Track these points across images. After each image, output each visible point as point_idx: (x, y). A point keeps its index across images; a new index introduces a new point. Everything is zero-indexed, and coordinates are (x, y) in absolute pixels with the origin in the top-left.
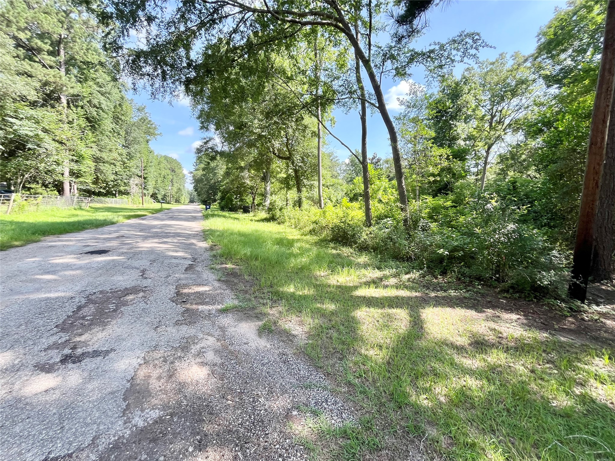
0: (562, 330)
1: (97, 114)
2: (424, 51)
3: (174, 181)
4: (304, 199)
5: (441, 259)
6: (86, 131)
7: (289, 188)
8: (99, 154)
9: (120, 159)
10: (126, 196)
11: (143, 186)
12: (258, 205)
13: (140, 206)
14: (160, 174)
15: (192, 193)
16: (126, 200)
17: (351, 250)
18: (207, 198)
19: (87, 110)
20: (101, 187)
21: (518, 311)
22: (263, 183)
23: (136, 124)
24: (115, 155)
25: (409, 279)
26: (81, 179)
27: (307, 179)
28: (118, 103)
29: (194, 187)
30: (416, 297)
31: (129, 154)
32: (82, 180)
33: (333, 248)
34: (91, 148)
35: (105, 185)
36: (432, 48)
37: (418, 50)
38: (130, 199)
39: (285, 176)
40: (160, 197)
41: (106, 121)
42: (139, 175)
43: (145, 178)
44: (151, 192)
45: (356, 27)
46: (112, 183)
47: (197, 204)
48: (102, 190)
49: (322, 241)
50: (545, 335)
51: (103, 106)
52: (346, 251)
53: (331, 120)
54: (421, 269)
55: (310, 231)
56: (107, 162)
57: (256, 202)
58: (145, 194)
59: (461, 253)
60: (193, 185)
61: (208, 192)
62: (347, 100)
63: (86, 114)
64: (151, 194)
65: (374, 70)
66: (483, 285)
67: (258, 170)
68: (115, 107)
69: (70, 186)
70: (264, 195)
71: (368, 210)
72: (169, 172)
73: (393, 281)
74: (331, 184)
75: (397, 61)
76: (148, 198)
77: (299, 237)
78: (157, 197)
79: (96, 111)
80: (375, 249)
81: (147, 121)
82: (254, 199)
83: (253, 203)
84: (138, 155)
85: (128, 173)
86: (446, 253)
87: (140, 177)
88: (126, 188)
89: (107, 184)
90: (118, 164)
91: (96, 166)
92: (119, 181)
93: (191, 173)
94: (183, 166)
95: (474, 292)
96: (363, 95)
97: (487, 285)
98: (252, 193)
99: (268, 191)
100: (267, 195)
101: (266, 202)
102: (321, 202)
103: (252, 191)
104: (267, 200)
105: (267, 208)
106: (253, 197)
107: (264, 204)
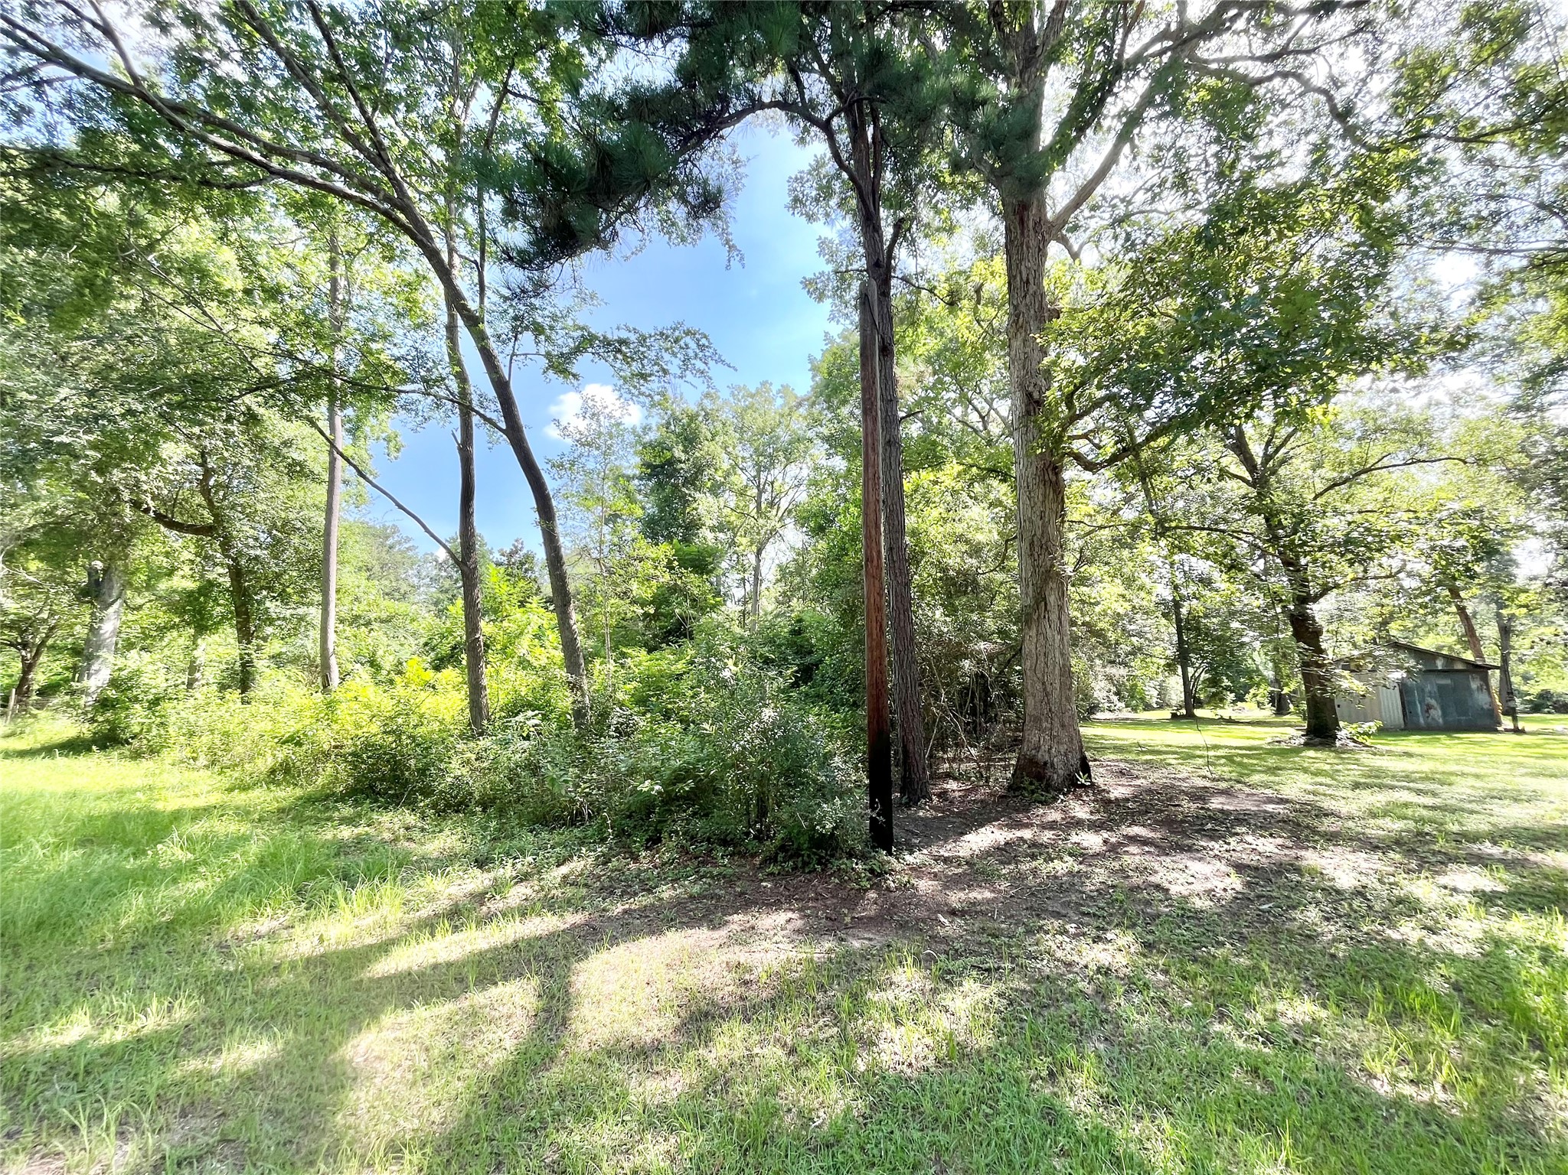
0: (860, 923)
2: (610, 337)
4: (261, 664)
5: (647, 806)
7: (202, 625)
12: (47, 691)
17: (411, 819)
21: (790, 903)
22: (86, 609)
25: (565, 877)
27: (283, 597)
30: (574, 927)
33: (344, 821)
36: (624, 335)
37: (597, 330)
39: (191, 585)
45: (449, 237)
49: (310, 800)
50: (827, 945)
52: (391, 822)
53: (388, 440)
54: (603, 840)
55: (273, 772)
57: (39, 678)
59: (689, 785)
62: (415, 396)
65: (493, 345)
66: (732, 855)
67: (55, 560)
70: (83, 654)
71: (476, 689)
73: (517, 894)
74: (384, 615)
75: (548, 339)
77: (215, 799)
80: (485, 804)
82: (28, 668)
83: (24, 680)
86: (657, 787)
95: (712, 877)
96: (464, 393)
97: (739, 853)
98: (20, 645)
99: (107, 635)
100: (97, 651)
101: (89, 678)
102: (330, 672)
103: (23, 638)
104: (98, 671)
105: (93, 699)
106: (24, 661)
107: (78, 685)
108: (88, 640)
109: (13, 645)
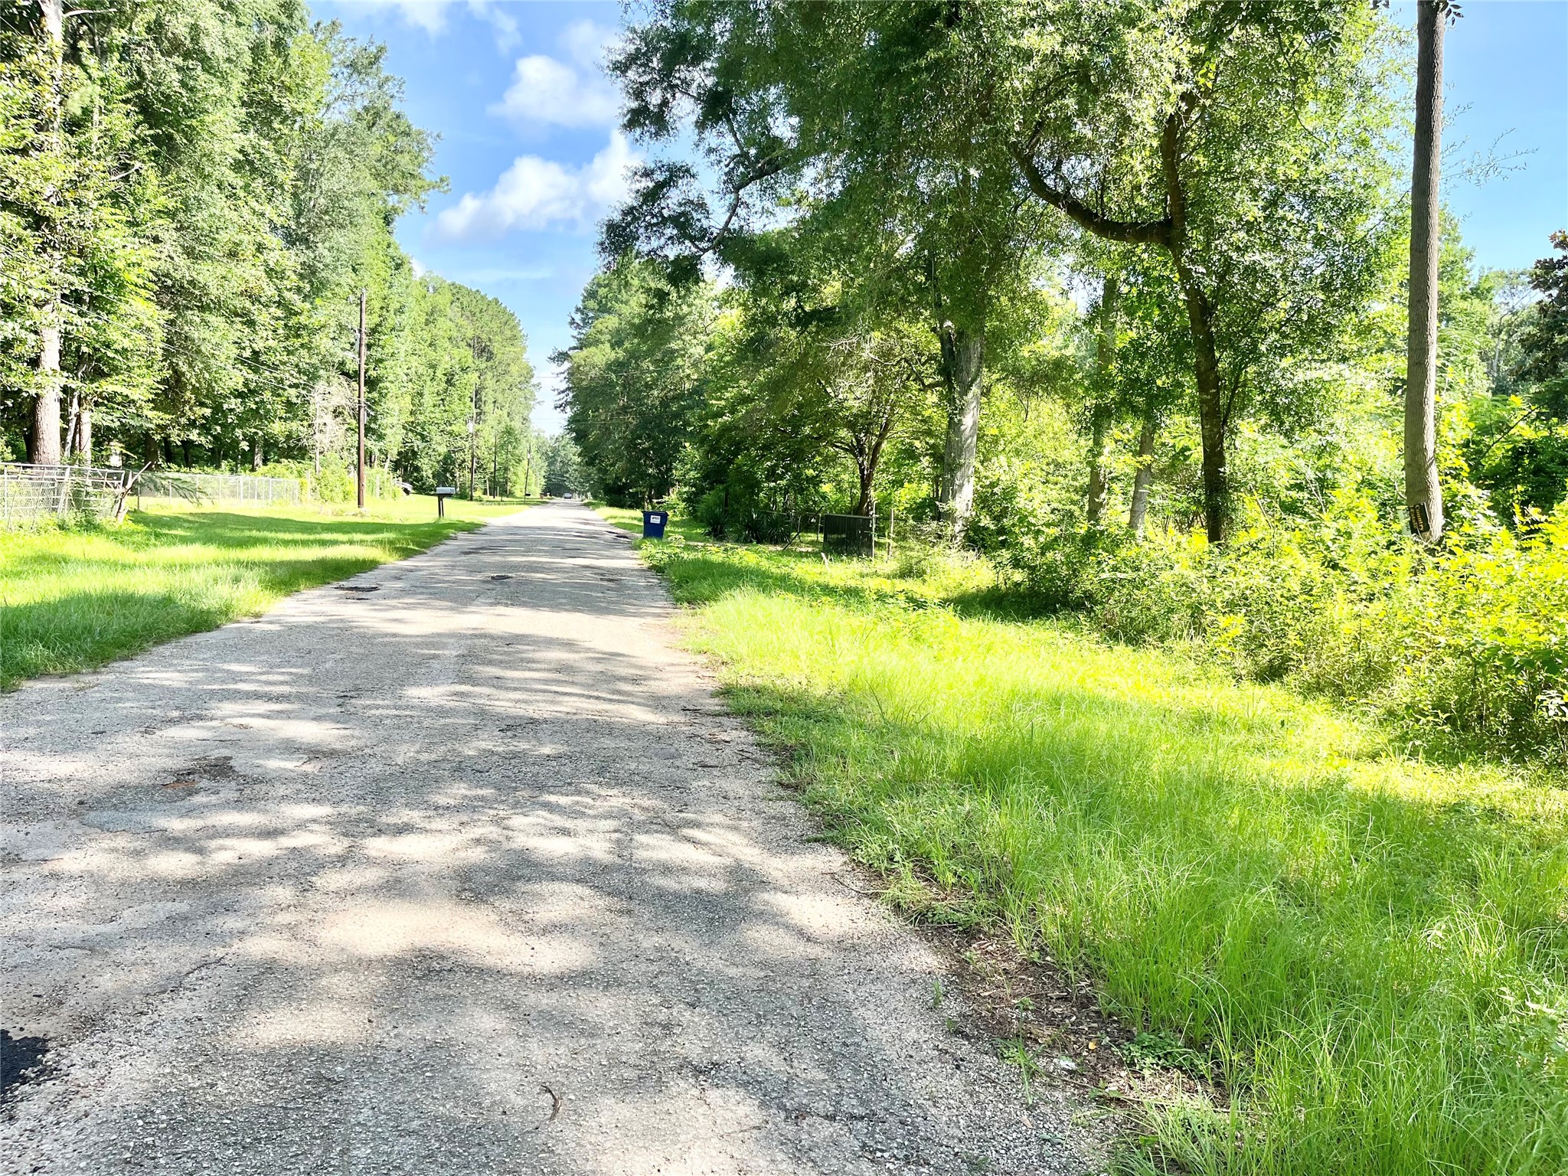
1: (183, 84)
3: (488, 396)
6: (138, 165)
8: (183, 269)
9: (270, 291)
10: (292, 464)
11: (364, 419)
13: (349, 512)
14: (433, 367)
15: (555, 451)
16: (292, 480)
18: (629, 472)
19: (145, 67)
20: (193, 424)
23: (342, 136)
24: (249, 273)
26: (107, 386)
28: (270, 33)
29: (573, 420)
31: (309, 272)
32: (111, 388)
34: (156, 240)
35: (208, 412)
38: (309, 480)
40: (427, 467)
41: (220, 115)
42: (351, 367)
43: (372, 384)
44: (394, 442)
46: (233, 403)
47: (577, 499)
48: (194, 435)
51: (207, 44)
56: (218, 306)
58: (369, 454)
60: (570, 412)
61: (631, 445)
63: (139, 85)
64: (393, 455)
68: (257, 50)
69: (64, 418)
70: (945, 461)
72: (467, 355)
76: (380, 475)
78: (417, 469)
79: (179, 69)
81: (387, 117)
82: (866, 481)
84: (347, 278)
85: (305, 358)
87: (351, 376)
88: (294, 425)
89: (217, 408)
90: (262, 317)
91: (172, 323)
92: (267, 395)
93: (563, 357)
94: (524, 328)
98: (857, 450)
99: (967, 433)
100: (960, 456)
101: (954, 497)
102: (1428, 499)
103: (858, 441)
104: (961, 486)
105: (958, 527)
106: (862, 471)
107: (943, 507)
108: (949, 441)
109: (850, 450)
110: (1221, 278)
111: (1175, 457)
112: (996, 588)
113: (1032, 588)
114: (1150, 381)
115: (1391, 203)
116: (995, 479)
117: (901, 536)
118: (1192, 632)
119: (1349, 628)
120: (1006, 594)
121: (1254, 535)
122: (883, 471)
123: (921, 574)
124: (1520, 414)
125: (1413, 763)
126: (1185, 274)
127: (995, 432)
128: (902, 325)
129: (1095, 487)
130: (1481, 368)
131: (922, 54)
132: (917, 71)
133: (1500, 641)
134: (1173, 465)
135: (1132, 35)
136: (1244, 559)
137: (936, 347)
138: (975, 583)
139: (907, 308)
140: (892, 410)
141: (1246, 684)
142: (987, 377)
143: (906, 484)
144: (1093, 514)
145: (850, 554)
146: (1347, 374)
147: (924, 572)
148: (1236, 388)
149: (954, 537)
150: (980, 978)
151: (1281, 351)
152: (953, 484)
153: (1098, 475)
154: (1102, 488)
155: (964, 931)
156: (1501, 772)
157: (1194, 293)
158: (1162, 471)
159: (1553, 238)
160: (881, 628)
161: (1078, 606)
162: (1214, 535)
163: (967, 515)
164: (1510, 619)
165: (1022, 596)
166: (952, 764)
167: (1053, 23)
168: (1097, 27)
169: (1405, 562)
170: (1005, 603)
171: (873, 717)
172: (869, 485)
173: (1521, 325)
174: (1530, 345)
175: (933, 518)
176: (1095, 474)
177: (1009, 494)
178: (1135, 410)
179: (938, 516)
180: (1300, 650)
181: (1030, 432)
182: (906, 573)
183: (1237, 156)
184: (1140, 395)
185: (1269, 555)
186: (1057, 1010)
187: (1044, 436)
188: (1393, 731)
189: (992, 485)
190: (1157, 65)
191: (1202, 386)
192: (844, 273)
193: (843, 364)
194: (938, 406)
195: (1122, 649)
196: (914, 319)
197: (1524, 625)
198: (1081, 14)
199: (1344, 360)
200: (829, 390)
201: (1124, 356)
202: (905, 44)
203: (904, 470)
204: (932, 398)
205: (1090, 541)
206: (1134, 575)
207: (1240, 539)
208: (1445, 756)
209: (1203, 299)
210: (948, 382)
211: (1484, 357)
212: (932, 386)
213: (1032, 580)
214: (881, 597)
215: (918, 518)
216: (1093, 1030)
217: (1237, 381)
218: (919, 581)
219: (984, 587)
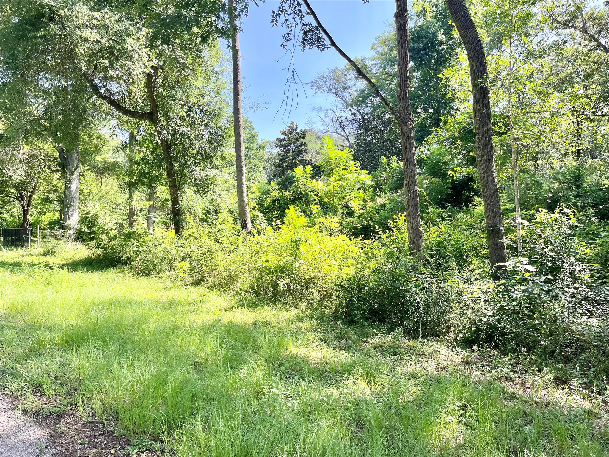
82: (25, 213)
98: (20, 198)
99: (74, 192)
100: (71, 201)
101: (69, 219)
102: (246, 217)
103: (21, 194)
104: (72, 214)
105: (72, 232)
106: (23, 208)
107: (64, 223)
108: (65, 195)
109: (17, 198)
110: (173, 136)
111: (163, 202)
112: (90, 258)
113: (105, 256)
114: (149, 173)
115: (228, 115)
116: (88, 211)
117: (44, 237)
118: (170, 269)
119: (223, 263)
120: (93, 260)
121: (191, 231)
122: (35, 207)
123: (53, 253)
124: (273, 188)
125: (243, 309)
126: (160, 133)
127: (89, 191)
128: (40, 144)
129: (131, 214)
130: (264, 172)
131: (37, 30)
132: (35, 37)
133: (267, 264)
134: (163, 205)
135: (129, 40)
136: (187, 240)
137: (57, 154)
138: (80, 256)
139: (42, 137)
140: (37, 181)
141: (189, 287)
142: (81, 168)
143: (47, 213)
144: (131, 224)
145: (17, 246)
146: (218, 173)
147: (55, 252)
148: (182, 177)
149: (70, 236)
150: (64, 435)
151: (195, 164)
152: (68, 213)
153: (132, 209)
154: (134, 214)
155: (58, 415)
156: (269, 308)
157: (163, 141)
158: (160, 207)
159: (281, 131)
160: (31, 280)
161: (125, 263)
162: (177, 231)
163: (76, 226)
164: (270, 257)
165: (101, 260)
166: (58, 340)
167: (97, 28)
168: (116, 34)
169: (241, 239)
170: (94, 263)
171: (20, 324)
172: (27, 214)
173: (274, 159)
174: (277, 166)
175: (59, 228)
176: (131, 209)
177: (95, 217)
178: (143, 184)
179: (62, 227)
180: (207, 273)
181: (104, 191)
182: (46, 253)
183: (174, 92)
184: (146, 178)
185: (196, 239)
186: (99, 440)
187: (110, 193)
188: (238, 298)
189: (87, 213)
190: (141, 53)
191: (169, 176)
192: (8, 119)
193: (10, 160)
194: (60, 179)
195: (142, 278)
196: (46, 141)
197: (275, 258)
198: (108, 27)
199: (217, 168)
200: (4, 171)
201: (138, 163)
202: (30, 25)
203: (46, 207)
204: (57, 176)
205: (129, 236)
206: (146, 249)
207: (186, 233)
208: (253, 305)
209: (168, 144)
210: (63, 170)
211: (264, 169)
212: (57, 171)
213: (105, 253)
214: (31, 265)
215: (53, 229)
216: (113, 445)
217: (182, 175)
218: (53, 257)
219: (83, 257)
